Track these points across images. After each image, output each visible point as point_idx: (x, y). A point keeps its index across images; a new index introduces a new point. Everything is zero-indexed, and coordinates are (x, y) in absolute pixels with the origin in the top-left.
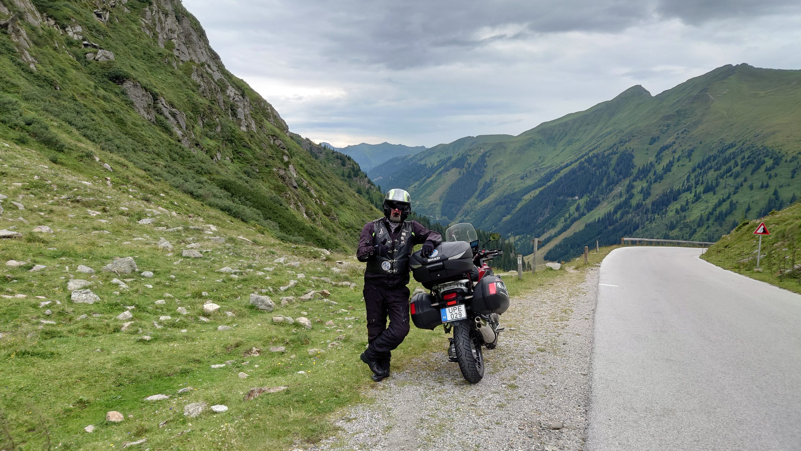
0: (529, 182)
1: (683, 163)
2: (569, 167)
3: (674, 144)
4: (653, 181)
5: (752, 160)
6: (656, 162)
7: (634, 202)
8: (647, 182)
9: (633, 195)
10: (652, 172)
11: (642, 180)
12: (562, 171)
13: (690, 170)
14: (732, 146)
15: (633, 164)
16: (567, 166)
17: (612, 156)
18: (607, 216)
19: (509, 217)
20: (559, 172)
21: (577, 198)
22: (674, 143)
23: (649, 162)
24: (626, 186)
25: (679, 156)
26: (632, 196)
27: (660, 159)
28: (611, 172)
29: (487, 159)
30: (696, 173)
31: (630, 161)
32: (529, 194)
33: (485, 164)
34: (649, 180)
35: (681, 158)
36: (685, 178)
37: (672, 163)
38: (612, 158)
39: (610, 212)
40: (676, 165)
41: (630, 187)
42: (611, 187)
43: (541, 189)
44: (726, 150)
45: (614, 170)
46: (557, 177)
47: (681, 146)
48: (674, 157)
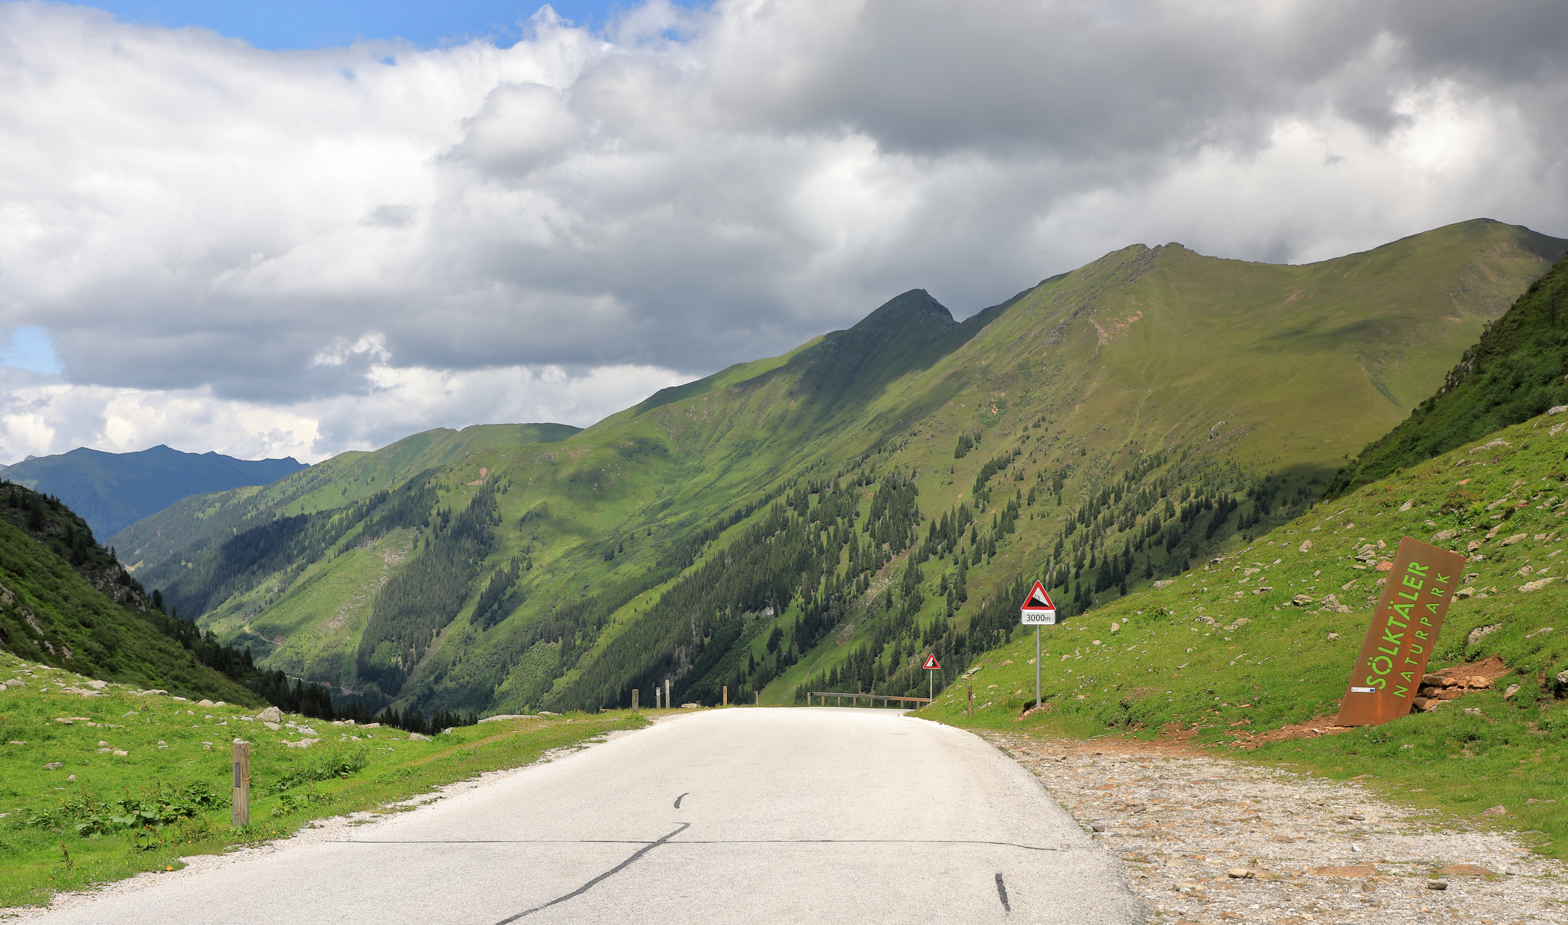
0: (630, 569)
1: (1043, 509)
2: (745, 521)
3: (1017, 457)
4: (970, 561)
5: (1207, 500)
6: (977, 507)
7: (924, 621)
8: (956, 563)
9: (921, 600)
10: (968, 534)
11: (942, 558)
12: (724, 535)
13: (1062, 527)
14: (1158, 461)
15: (917, 512)
16: (737, 518)
17: (858, 490)
18: (854, 665)
19: (572, 676)
20: (715, 538)
21: (770, 612)
22: (1018, 453)
23: (958, 507)
24: (901, 577)
25: (1033, 491)
26: (916, 605)
27: (986, 498)
28: (858, 535)
29: (498, 497)
30: (1075, 536)
31: (910, 501)
32: (631, 604)
33: (495, 514)
34: (960, 559)
35: (1036, 494)
36: (1051, 551)
37: (1015, 509)
38: (859, 496)
39: (863, 651)
40: (1024, 513)
41: (913, 578)
42: (862, 576)
43: (664, 588)
44: (1144, 473)
45: (866, 530)
46: (710, 552)
47: (1035, 462)
48: (1019, 492)
